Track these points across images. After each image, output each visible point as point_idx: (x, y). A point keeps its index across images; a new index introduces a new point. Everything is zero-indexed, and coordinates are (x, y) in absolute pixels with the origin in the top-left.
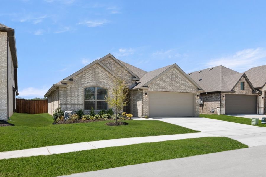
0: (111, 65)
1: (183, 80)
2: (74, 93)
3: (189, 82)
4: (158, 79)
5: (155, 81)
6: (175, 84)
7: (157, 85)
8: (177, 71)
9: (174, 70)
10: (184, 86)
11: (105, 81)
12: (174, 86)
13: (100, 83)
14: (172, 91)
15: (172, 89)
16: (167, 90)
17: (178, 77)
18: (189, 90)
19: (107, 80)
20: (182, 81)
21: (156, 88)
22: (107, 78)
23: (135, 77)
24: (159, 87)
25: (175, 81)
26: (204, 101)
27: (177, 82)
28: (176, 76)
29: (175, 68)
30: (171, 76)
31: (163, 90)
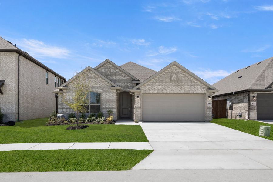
0: (110, 70)
1: (187, 79)
2: (70, 98)
3: (196, 81)
4: (153, 80)
5: (149, 83)
6: (176, 84)
7: (152, 87)
8: (178, 69)
9: (174, 69)
10: (189, 86)
11: (98, 86)
12: (174, 87)
13: (93, 88)
14: (171, 92)
15: (171, 90)
16: (165, 92)
17: (180, 76)
18: (196, 91)
19: (100, 84)
20: (185, 80)
21: (150, 90)
22: (100, 83)
23: (135, 80)
24: (154, 89)
25: (175, 81)
26: (233, 103)
27: (178, 82)
28: (177, 76)
29: (175, 67)
30: (171, 76)
31: (159, 92)
